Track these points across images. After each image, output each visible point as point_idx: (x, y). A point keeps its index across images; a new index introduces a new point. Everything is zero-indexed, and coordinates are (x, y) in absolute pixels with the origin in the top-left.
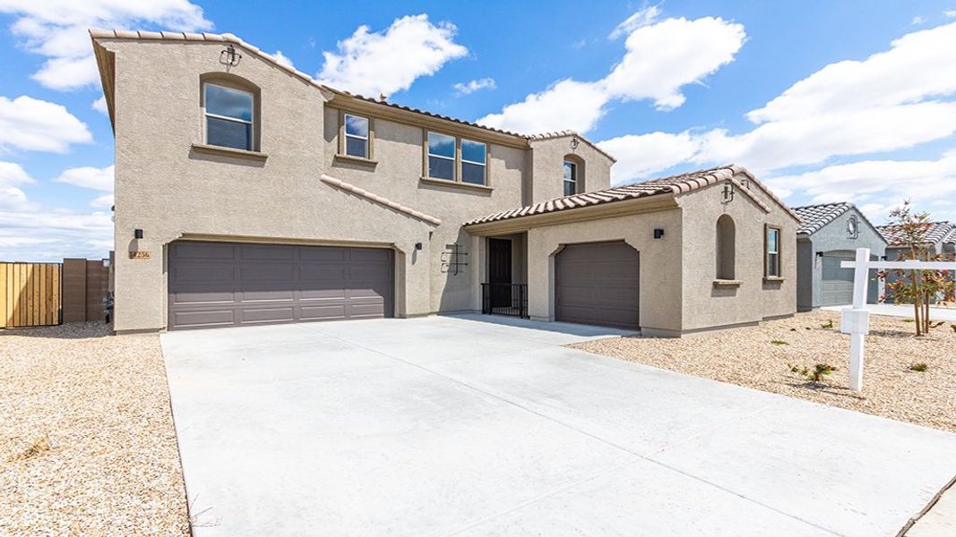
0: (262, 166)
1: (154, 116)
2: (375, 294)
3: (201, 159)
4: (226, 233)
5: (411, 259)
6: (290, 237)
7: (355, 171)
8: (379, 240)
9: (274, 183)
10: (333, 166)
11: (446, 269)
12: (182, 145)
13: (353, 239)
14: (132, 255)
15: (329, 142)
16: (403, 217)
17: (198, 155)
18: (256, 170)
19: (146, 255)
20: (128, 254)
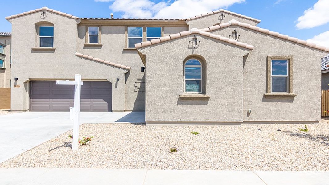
0: (54, 52)
1: (21, 40)
2: (104, 101)
3: (34, 53)
4: (41, 78)
5: (115, 86)
6: (63, 78)
7: (93, 49)
8: (99, 78)
9: (58, 58)
10: (84, 48)
11: (138, 90)
12: (29, 49)
13: (88, 78)
14: (15, 86)
15: (82, 39)
16: (112, 67)
17: (33, 51)
18: (52, 54)
19: (19, 86)
20: (14, 86)
